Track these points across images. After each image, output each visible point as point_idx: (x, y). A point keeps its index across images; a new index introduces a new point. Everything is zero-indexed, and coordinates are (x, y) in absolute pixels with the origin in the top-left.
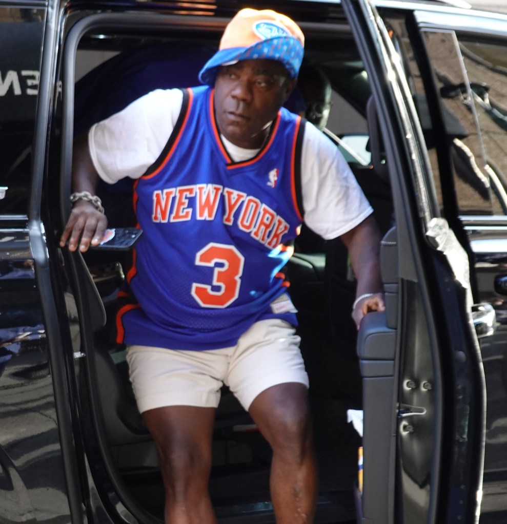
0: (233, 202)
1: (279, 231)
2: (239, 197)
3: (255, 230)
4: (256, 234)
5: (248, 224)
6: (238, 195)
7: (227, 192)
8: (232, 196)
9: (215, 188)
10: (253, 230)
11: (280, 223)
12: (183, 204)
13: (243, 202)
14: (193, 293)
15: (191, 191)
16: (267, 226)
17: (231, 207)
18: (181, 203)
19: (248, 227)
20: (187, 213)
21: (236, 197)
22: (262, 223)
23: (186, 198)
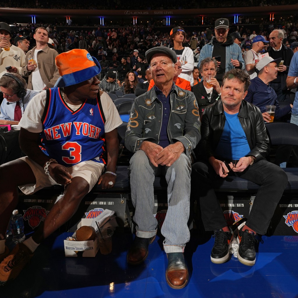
0: (78, 126)
1: (98, 132)
2: (80, 124)
3: (89, 134)
4: (90, 136)
5: (86, 133)
6: (79, 123)
7: (75, 123)
8: (77, 124)
9: (68, 124)
10: (89, 135)
11: (98, 129)
12: (56, 133)
13: (82, 125)
14: (63, 160)
15: (58, 127)
16: (93, 132)
17: (78, 129)
18: (55, 133)
19: (87, 134)
20: (59, 136)
21: (79, 124)
22: (92, 131)
23: (56, 130)
